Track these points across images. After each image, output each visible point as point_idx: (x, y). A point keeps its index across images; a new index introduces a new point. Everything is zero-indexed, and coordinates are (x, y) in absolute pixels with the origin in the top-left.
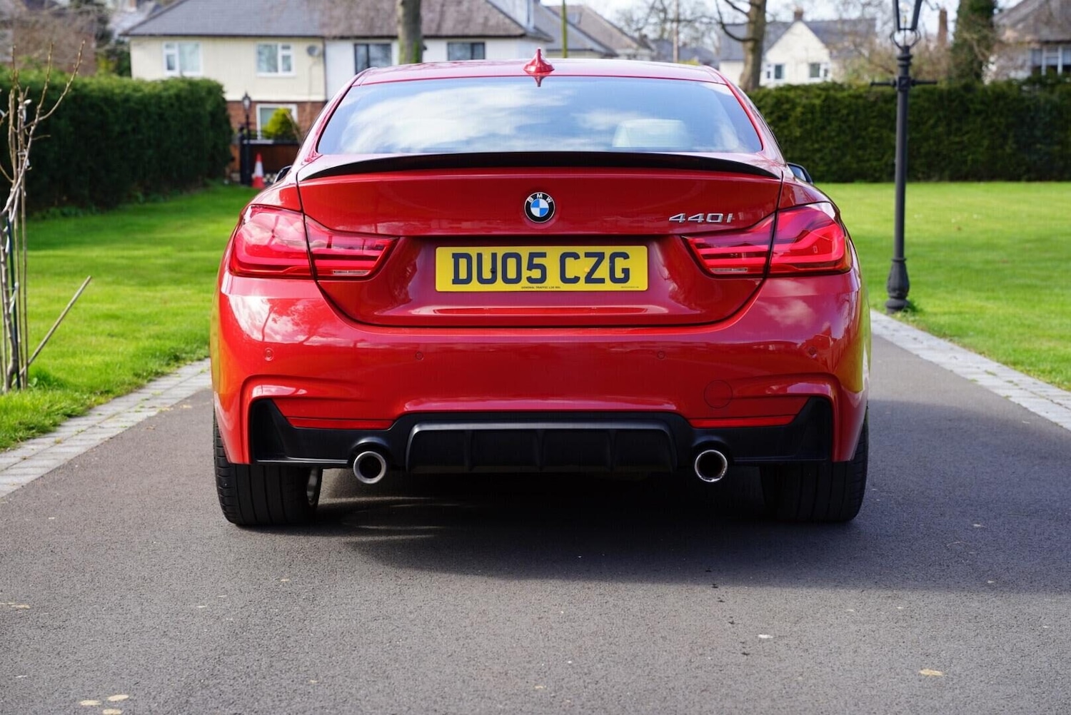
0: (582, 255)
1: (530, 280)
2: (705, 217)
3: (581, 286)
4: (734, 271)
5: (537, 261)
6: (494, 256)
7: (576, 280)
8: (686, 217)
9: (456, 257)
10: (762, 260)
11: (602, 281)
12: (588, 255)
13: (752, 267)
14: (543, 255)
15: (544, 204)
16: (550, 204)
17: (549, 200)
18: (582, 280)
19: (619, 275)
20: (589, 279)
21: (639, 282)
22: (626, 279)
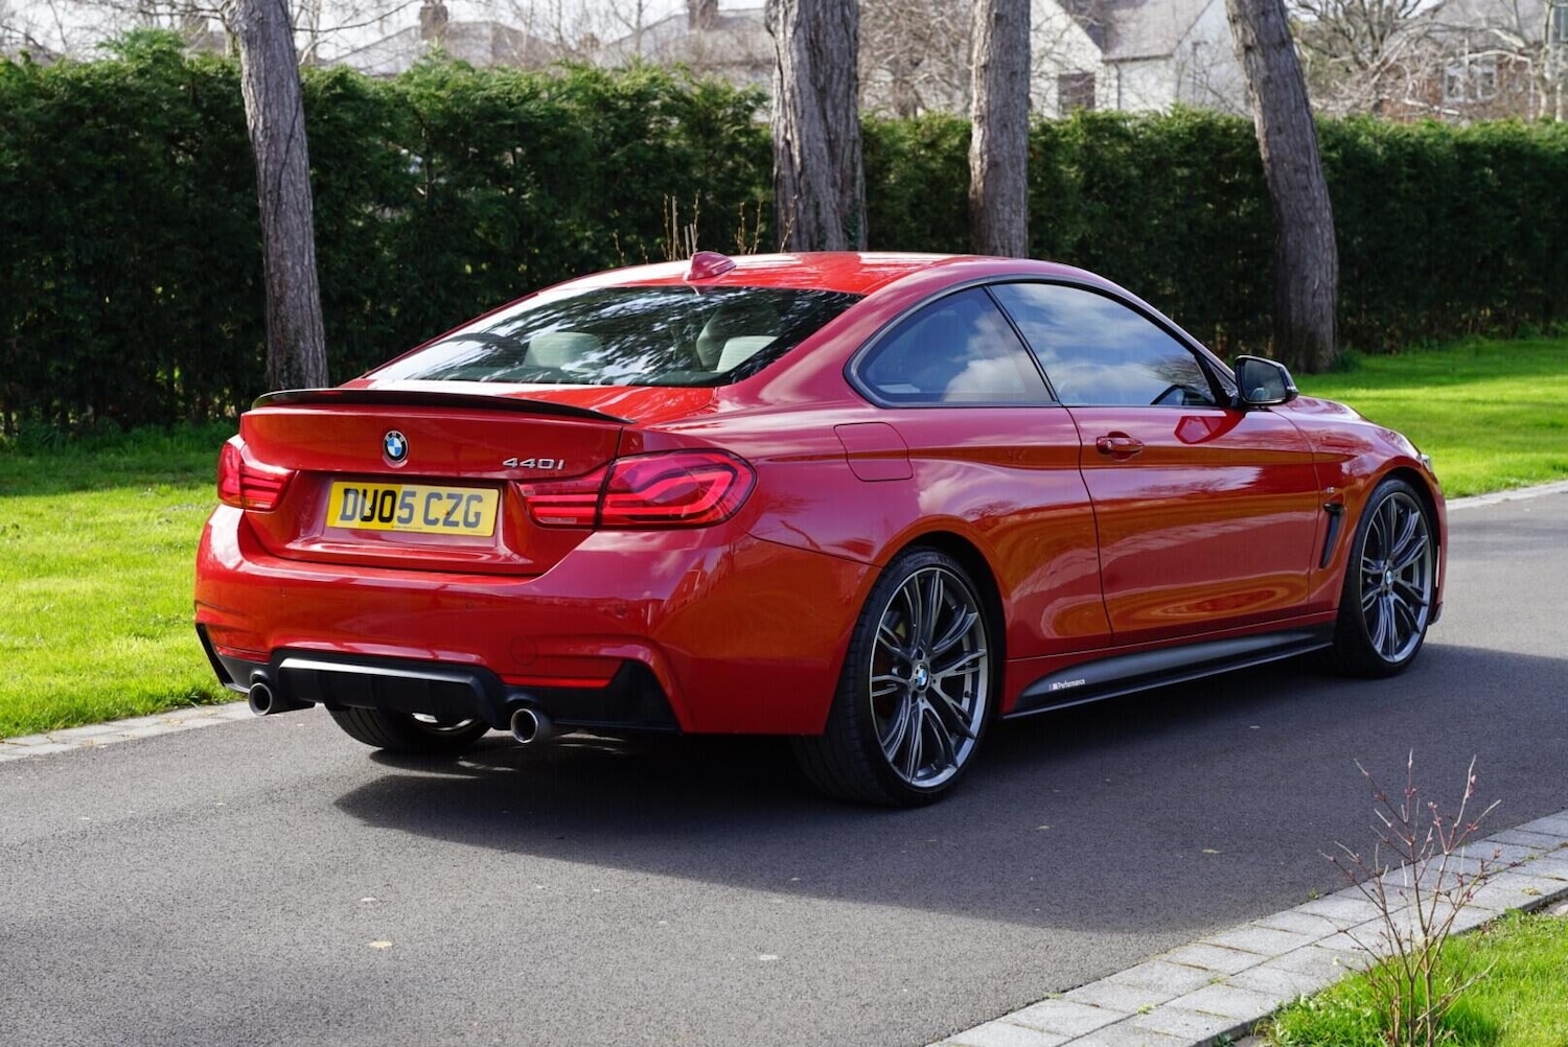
0: (444, 496)
1: (401, 520)
2: (536, 463)
3: (439, 529)
4: (560, 521)
5: (408, 500)
6: (376, 492)
7: (435, 522)
8: (518, 462)
9: (347, 491)
10: (591, 511)
11: (456, 524)
12: (450, 496)
13: (580, 519)
14: (413, 494)
15: (397, 443)
16: (403, 443)
17: (403, 438)
18: (441, 522)
19: (471, 519)
20: (447, 523)
21: (486, 527)
22: (475, 524)
